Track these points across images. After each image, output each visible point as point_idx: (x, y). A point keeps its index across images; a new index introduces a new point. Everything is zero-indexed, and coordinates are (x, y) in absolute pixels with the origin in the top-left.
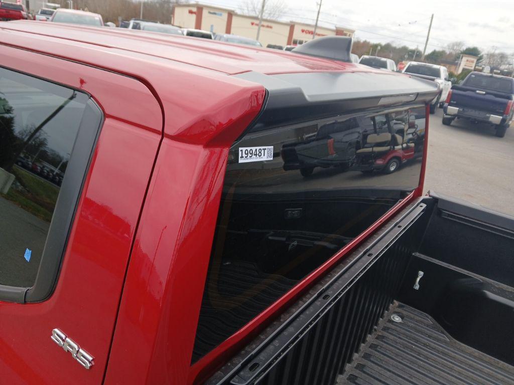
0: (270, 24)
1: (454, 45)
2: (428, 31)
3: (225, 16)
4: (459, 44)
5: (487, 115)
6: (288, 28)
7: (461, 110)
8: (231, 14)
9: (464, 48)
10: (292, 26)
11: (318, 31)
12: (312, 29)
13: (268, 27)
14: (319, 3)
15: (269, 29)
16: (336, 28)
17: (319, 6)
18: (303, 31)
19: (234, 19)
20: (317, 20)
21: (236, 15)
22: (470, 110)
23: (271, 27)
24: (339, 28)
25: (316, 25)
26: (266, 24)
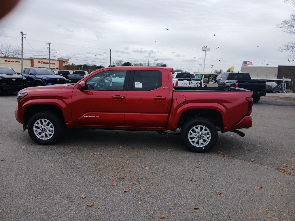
0: (17, 60)
1: (118, 62)
4: (121, 61)
6: (30, 61)
9: (123, 63)
10: (32, 60)
13: (16, 62)
14: (49, 47)
16: (58, 59)
17: (49, 49)
18: (39, 62)
20: (49, 56)
23: (18, 62)
24: (60, 59)
25: (49, 59)
26: (15, 60)
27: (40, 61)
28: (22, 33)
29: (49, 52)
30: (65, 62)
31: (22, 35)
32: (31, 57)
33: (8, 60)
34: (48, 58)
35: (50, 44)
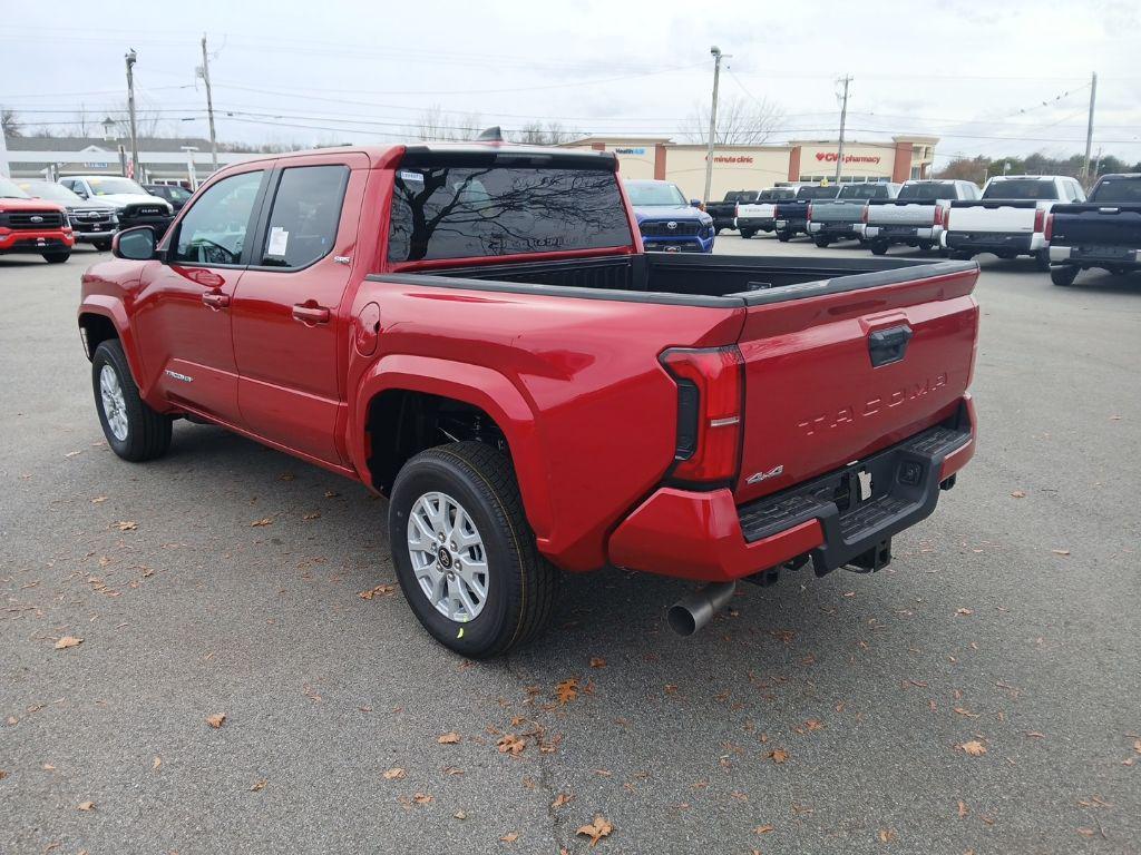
0: (746, 154)
2: (1088, 113)
3: (651, 152)
5: (1131, 252)
6: (787, 155)
7: (1077, 249)
8: (662, 147)
10: (795, 152)
11: (847, 152)
12: (835, 151)
13: (742, 160)
14: (843, 95)
15: (746, 164)
16: (893, 138)
17: (842, 100)
18: (820, 157)
19: (670, 155)
20: (842, 130)
21: (675, 147)
22: (1095, 247)
23: (749, 160)
24: (901, 138)
25: (841, 141)
26: (737, 155)
27: (825, 150)
28: (715, 51)
29: (844, 113)
30: (917, 150)
31: (718, 61)
32: (792, 139)
33: (717, 154)
34: (836, 137)
35: (850, 83)
